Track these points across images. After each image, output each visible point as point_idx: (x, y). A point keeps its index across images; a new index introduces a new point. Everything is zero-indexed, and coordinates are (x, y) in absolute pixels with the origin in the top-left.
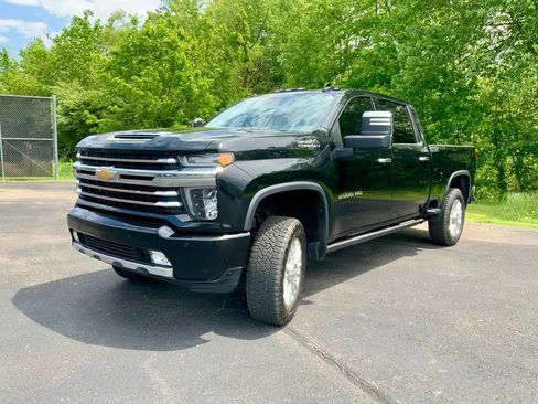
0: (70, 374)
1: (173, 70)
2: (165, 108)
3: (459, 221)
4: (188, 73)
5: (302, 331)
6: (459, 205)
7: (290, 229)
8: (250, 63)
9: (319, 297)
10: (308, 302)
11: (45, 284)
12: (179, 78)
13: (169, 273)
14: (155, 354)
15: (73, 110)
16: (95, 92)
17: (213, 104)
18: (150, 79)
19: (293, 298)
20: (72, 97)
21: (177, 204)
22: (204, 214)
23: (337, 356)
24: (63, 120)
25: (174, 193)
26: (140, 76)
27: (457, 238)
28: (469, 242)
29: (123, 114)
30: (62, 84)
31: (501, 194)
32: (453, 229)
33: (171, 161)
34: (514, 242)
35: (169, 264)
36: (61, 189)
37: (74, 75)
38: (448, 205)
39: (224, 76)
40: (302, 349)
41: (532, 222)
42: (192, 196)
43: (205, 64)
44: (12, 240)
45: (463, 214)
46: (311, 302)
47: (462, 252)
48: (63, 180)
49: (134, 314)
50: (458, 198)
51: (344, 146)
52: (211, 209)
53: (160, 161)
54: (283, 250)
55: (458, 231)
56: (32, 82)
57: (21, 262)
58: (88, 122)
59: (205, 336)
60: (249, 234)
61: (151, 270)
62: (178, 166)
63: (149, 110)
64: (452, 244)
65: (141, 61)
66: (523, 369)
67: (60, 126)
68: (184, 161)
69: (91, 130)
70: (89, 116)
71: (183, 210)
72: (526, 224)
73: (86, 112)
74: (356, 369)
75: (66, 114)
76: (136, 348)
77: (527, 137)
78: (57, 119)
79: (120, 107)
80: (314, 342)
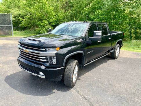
0: (21, 104)
1: (42, 5)
2: (41, 16)
3: (119, 52)
4: (47, 6)
5: (78, 89)
6: (119, 48)
7: (75, 64)
8: (64, 2)
9: (82, 77)
10: (79, 79)
11: (13, 74)
12: (44, 7)
13: (44, 77)
14: (41, 97)
15: (16, 16)
16: (22, 11)
17: (54, 14)
18: (36, 8)
19: (75, 80)
20: (16, 12)
21: (45, 60)
22: (53, 63)
23: (86, 97)
24: (14, 19)
25: (45, 58)
26: (34, 7)
27: (118, 57)
28: (121, 57)
29: (30, 18)
30: (13, 9)
31: (130, 40)
32: (117, 55)
33: (44, 49)
34: (132, 57)
35: (44, 75)
36: (14, 40)
37: (16, 6)
38: (116, 49)
39: (57, 6)
40: (78, 95)
41: (137, 49)
42: (49, 58)
43: (51, 3)
44: (3, 59)
45: (120, 50)
46: (80, 79)
47: (119, 61)
48: (15, 37)
49: (36, 84)
50: (119, 47)
51: (89, 40)
52: (54, 61)
53: (41, 49)
54: (73, 70)
55: (118, 55)
56: (5, 8)
57: (6, 66)
58: (20, 20)
59: (54, 91)
60: (64, 67)
61: (40, 76)
62: (46, 51)
63: (36, 16)
64: (116, 58)
65: (34, 3)
66: (132, 100)
67: (13, 21)
68: (47, 49)
69: (21, 22)
70: (21, 18)
71: (47, 62)
72: (136, 50)
73: (20, 17)
74: (91, 101)
75: (15, 17)
76: (36, 95)
77: (138, 24)
78: (12, 19)
79: (29, 16)
80: (81, 92)
